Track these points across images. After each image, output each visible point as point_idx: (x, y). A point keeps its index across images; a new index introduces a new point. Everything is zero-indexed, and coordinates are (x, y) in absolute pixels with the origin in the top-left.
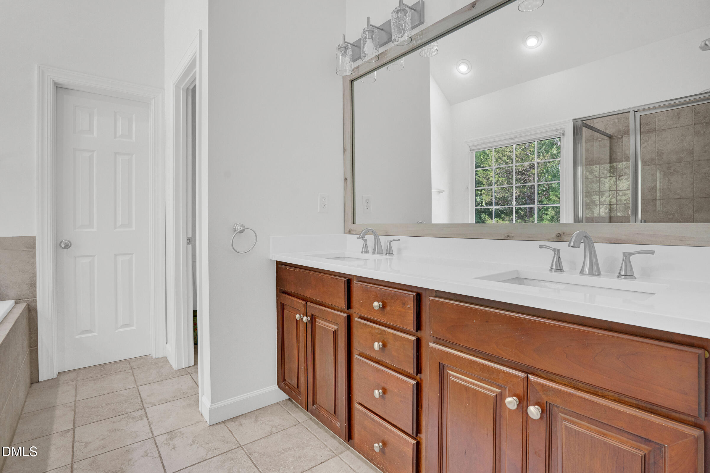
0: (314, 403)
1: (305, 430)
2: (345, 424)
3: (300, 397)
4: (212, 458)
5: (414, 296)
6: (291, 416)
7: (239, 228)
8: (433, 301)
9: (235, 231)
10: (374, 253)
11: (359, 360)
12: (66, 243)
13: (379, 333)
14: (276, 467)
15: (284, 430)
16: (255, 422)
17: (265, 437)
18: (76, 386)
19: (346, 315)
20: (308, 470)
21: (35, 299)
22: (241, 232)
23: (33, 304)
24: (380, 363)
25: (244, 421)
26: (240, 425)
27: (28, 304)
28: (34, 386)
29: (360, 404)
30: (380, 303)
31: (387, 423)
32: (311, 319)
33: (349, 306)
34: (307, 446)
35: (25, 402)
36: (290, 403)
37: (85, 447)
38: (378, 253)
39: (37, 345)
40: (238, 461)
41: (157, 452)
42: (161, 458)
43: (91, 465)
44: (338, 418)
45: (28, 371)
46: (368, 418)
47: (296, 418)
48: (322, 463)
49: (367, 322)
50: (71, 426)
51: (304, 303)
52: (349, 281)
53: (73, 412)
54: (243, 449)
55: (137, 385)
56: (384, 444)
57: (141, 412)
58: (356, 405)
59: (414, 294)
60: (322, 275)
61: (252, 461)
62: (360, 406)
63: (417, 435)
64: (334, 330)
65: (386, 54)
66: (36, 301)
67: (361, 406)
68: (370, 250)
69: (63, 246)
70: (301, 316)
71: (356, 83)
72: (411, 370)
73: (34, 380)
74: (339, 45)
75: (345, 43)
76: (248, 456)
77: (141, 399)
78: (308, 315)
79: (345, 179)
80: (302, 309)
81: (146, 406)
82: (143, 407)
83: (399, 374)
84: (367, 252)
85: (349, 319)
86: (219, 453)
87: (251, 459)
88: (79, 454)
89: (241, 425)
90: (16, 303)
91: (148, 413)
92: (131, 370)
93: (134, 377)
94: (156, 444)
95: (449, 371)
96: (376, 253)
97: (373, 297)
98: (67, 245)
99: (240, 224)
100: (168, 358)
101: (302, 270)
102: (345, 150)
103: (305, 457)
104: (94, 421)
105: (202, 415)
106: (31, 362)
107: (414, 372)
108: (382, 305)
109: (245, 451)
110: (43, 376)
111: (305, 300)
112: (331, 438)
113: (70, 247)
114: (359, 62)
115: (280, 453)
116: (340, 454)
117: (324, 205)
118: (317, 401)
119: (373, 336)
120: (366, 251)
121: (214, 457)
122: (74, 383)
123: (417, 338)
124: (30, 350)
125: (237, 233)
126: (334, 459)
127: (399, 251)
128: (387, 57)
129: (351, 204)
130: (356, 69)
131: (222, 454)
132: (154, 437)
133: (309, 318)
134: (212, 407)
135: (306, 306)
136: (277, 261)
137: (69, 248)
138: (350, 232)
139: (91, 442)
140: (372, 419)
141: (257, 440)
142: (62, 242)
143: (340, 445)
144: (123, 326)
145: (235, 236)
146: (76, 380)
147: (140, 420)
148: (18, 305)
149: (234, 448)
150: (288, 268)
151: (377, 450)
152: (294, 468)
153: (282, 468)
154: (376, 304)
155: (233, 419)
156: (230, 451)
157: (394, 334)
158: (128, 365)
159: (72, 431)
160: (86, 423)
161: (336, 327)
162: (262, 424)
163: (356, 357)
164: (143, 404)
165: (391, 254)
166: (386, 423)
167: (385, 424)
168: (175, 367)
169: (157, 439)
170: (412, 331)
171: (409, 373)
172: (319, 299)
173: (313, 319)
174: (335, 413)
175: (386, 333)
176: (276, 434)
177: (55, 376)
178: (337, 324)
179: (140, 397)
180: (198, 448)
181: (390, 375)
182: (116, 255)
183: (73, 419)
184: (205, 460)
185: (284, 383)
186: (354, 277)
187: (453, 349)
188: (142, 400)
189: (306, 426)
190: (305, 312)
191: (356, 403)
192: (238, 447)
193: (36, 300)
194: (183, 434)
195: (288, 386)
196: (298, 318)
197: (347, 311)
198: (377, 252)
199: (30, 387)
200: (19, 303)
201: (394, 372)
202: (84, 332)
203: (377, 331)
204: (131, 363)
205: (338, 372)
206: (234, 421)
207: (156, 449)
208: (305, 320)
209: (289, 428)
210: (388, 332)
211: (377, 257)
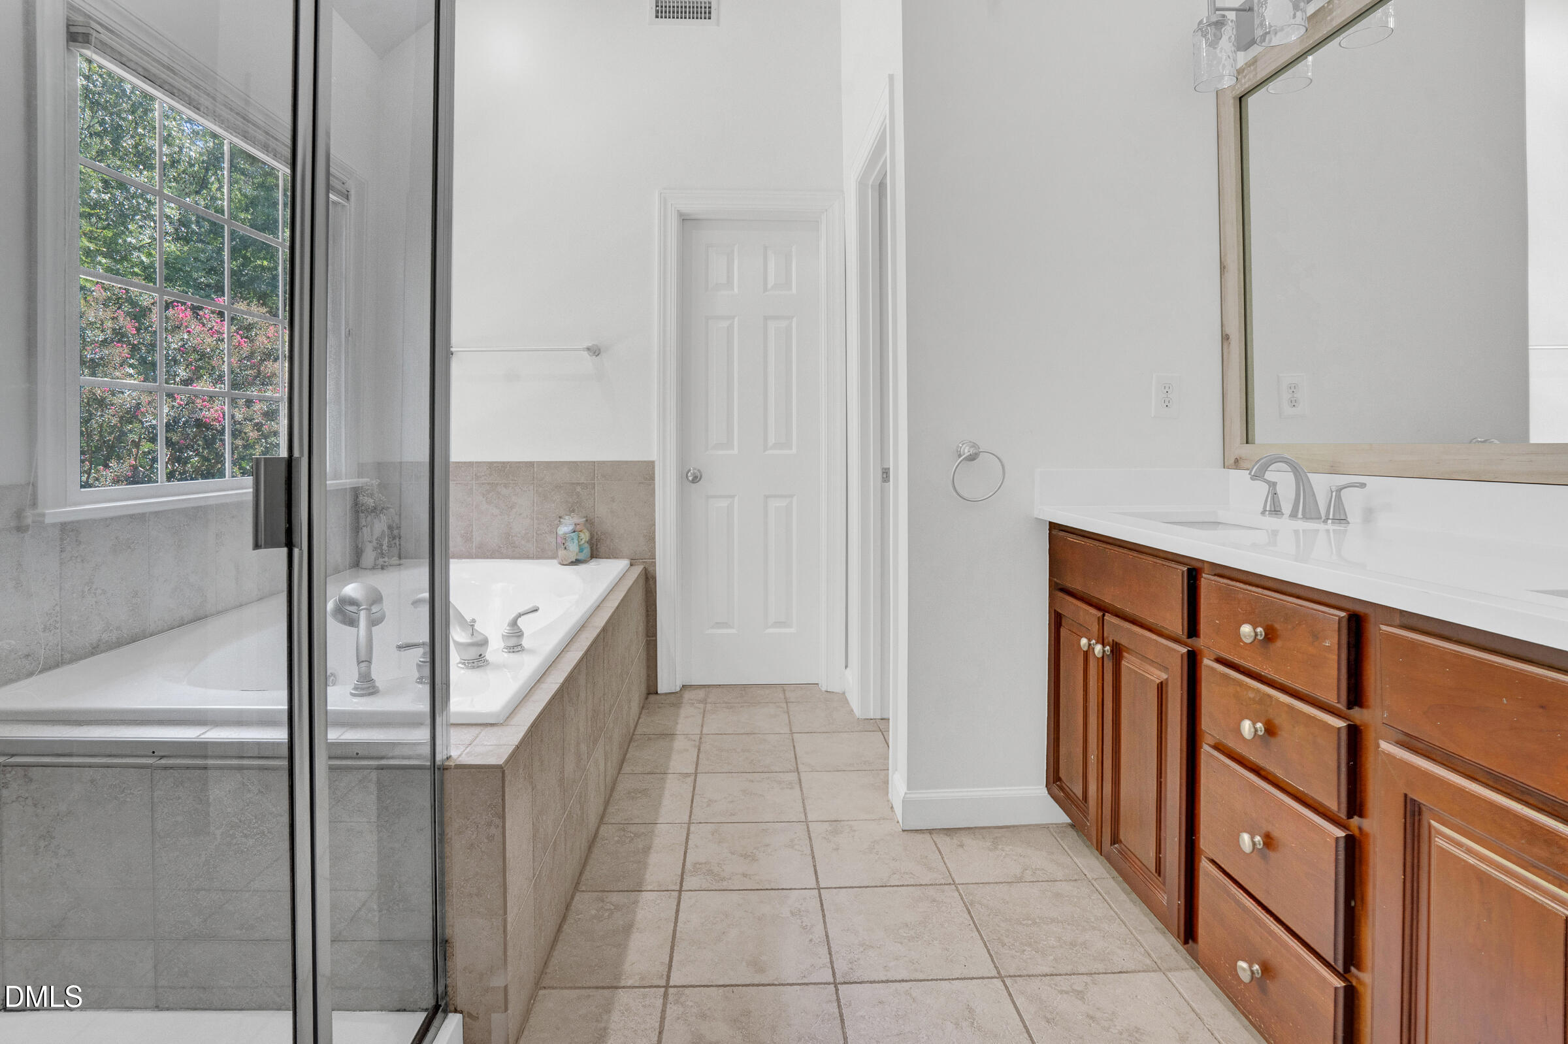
0: (1115, 840)
1: (1095, 896)
2: (1178, 902)
3: (1088, 821)
4: (898, 886)
5: (1340, 619)
6: (1070, 860)
7: (967, 451)
8: (1389, 635)
9: (960, 456)
10: (1293, 515)
11: (1212, 756)
12: (694, 473)
13: (1257, 699)
14: (1017, 944)
15: (1047, 881)
16: (990, 850)
17: (1005, 882)
18: (704, 711)
19: (1184, 650)
20: (1087, 974)
21: (653, 560)
22: (972, 458)
23: (650, 569)
24: (1263, 773)
25: (967, 840)
26: (959, 846)
27: (645, 568)
28: (652, 698)
29: (1213, 862)
30: (1259, 630)
31: (1274, 921)
32: (1112, 651)
33: (1193, 629)
34: (1094, 928)
35: (639, 718)
36: (1072, 833)
37: (707, 806)
38: (1306, 517)
39: (655, 635)
40: (944, 908)
41: (809, 848)
42: (813, 857)
43: (713, 834)
44: (1164, 884)
45: (643, 672)
46: (1230, 898)
47: (1080, 865)
48: (1121, 972)
49: (1231, 671)
50: (691, 770)
51: (1100, 614)
52: (1194, 572)
53: (697, 750)
54: (958, 890)
55: (791, 730)
56: (1266, 969)
57: (793, 777)
58: (1203, 862)
59: (1343, 614)
60: (1135, 555)
61: (972, 917)
62: (1214, 867)
63: (1347, 970)
64: (1158, 681)
65: (1331, 11)
66: (654, 564)
67: (1216, 867)
68: (1287, 508)
69: (690, 478)
70: (1092, 642)
71: (1252, 101)
72: (1333, 800)
73: (651, 690)
74: (1201, 22)
75: (1217, 12)
76: (966, 906)
77: (795, 754)
78: (1106, 641)
79: (1225, 338)
80: (1095, 628)
81: (801, 767)
82: (797, 768)
83: (1304, 806)
84: (1276, 514)
85: (1193, 660)
86: (912, 883)
87: (969, 913)
88: (698, 815)
89: (962, 846)
90: (631, 565)
91: (803, 780)
92: (785, 704)
93: (789, 717)
94: (809, 834)
95: (1433, 822)
96: (1300, 515)
97: (1243, 614)
98: (696, 477)
99: (970, 442)
100: (848, 696)
101: (1097, 543)
102: (1223, 268)
103: (1086, 948)
104: (723, 770)
105: (892, 807)
106: (648, 660)
107: (1339, 808)
108: (1263, 634)
109: (960, 894)
110: (663, 686)
111: (1103, 608)
112: (1155, 930)
113: (700, 479)
114: (1255, 50)
115: (1030, 922)
116: (1170, 970)
117: (1167, 400)
118: (1122, 837)
119: (1242, 704)
120: (1276, 511)
121: (903, 886)
122: (702, 706)
123: (1349, 726)
124: (647, 640)
125: (963, 459)
126: (1152, 974)
127: (1369, 514)
128: (1332, 20)
129: (1241, 397)
130: (1249, 66)
131: (916, 885)
132: (806, 822)
133: (1108, 648)
134: (908, 796)
135: (1102, 621)
136: (1050, 522)
137: (699, 481)
138: (1237, 464)
139: (716, 801)
140: (1238, 902)
141: (989, 883)
142: (690, 470)
143: (1176, 953)
144: (778, 624)
145: (957, 467)
146: (704, 701)
147: (790, 788)
148: (633, 567)
149: (941, 882)
150: (1071, 538)
151: (1245, 977)
152: (1055, 959)
153: (1030, 949)
154: (1246, 629)
155: (949, 831)
156: (931, 885)
157: (1291, 708)
158: (781, 696)
159: (693, 777)
160: (712, 770)
161: (1164, 676)
162: (1004, 857)
163: (1206, 749)
164: (797, 764)
165: (1342, 520)
166: (1272, 919)
167: (1267, 921)
168: (858, 712)
169: (812, 826)
170: (1335, 704)
171: (1329, 809)
172: (1129, 609)
173: (1117, 652)
174: (1159, 871)
175: (1272, 702)
176: (1031, 884)
177: (678, 689)
178: (1165, 669)
179: (795, 752)
180: (876, 861)
181: (1282, 803)
182: (767, 497)
183: (695, 760)
184: (886, 886)
185: (1057, 785)
186: (1205, 564)
187: (1448, 767)
188: (796, 758)
189: (1099, 889)
190: (1101, 636)
191: (1204, 858)
192: (950, 884)
193: (655, 562)
194: (855, 831)
195: (1064, 792)
196: (1084, 645)
197: (1189, 641)
198: (1302, 515)
199: (647, 698)
200: (635, 565)
201: (1292, 799)
202: (719, 625)
203: (1251, 695)
204: (786, 692)
205: (1166, 777)
206: (950, 835)
207: (807, 842)
208: (1099, 652)
209: (1061, 880)
210: (1278, 701)
211: (1301, 525)
